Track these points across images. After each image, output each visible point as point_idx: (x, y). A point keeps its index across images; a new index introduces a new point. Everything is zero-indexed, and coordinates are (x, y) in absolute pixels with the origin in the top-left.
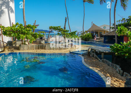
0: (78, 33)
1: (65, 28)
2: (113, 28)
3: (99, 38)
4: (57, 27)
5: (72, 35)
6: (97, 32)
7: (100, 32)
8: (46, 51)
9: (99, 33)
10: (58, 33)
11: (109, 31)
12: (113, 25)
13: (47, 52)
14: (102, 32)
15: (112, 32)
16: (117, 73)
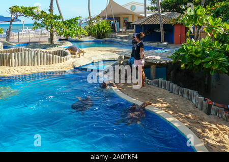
0: (81, 21)
1: (51, 10)
2: (152, 9)
3: (124, 30)
4: (31, 9)
5: (70, 26)
6: (119, 18)
7: (123, 18)
8: (12, 68)
9: (122, 21)
10: (35, 23)
11: (144, 15)
12: (152, 3)
13: (16, 72)
14: (127, 18)
15: (151, 16)
16: (197, 110)
